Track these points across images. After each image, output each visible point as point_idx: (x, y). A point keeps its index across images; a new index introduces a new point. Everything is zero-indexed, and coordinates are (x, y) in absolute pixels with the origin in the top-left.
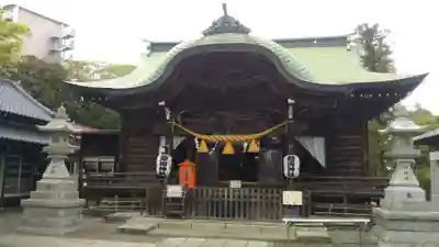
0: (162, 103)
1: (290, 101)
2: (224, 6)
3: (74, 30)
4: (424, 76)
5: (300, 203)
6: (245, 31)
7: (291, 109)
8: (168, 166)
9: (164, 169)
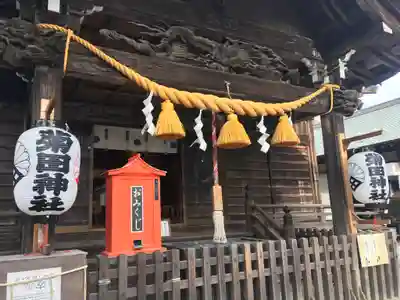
8: (72, 176)
9: (61, 185)
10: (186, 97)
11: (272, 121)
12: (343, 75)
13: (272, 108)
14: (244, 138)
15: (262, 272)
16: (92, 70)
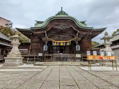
0: (46, 32)
1: (78, 32)
2: (62, 8)
3: (12, 23)
4: (106, 28)
7: (77, 34)
8: (47, 48)
9: (46, 49)
10: (57, 41)
11: (66, 43)
12: (77, 36)
13: (67, 41)
14: (63, 45)
15: (63, 57)
16: (49, 40)
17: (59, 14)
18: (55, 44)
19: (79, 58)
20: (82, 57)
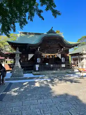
0: (39, 47)
1: (64, 47)
2: (52, 27)
4: (80, 43)
5: (64, 66)
6: (55, 33)
8: (40, 60)
12: (62, 50)
13: (55, 54)
17: (49, 32)
18: (46, 57)
19: (64, 67)
20: (66, 67)
